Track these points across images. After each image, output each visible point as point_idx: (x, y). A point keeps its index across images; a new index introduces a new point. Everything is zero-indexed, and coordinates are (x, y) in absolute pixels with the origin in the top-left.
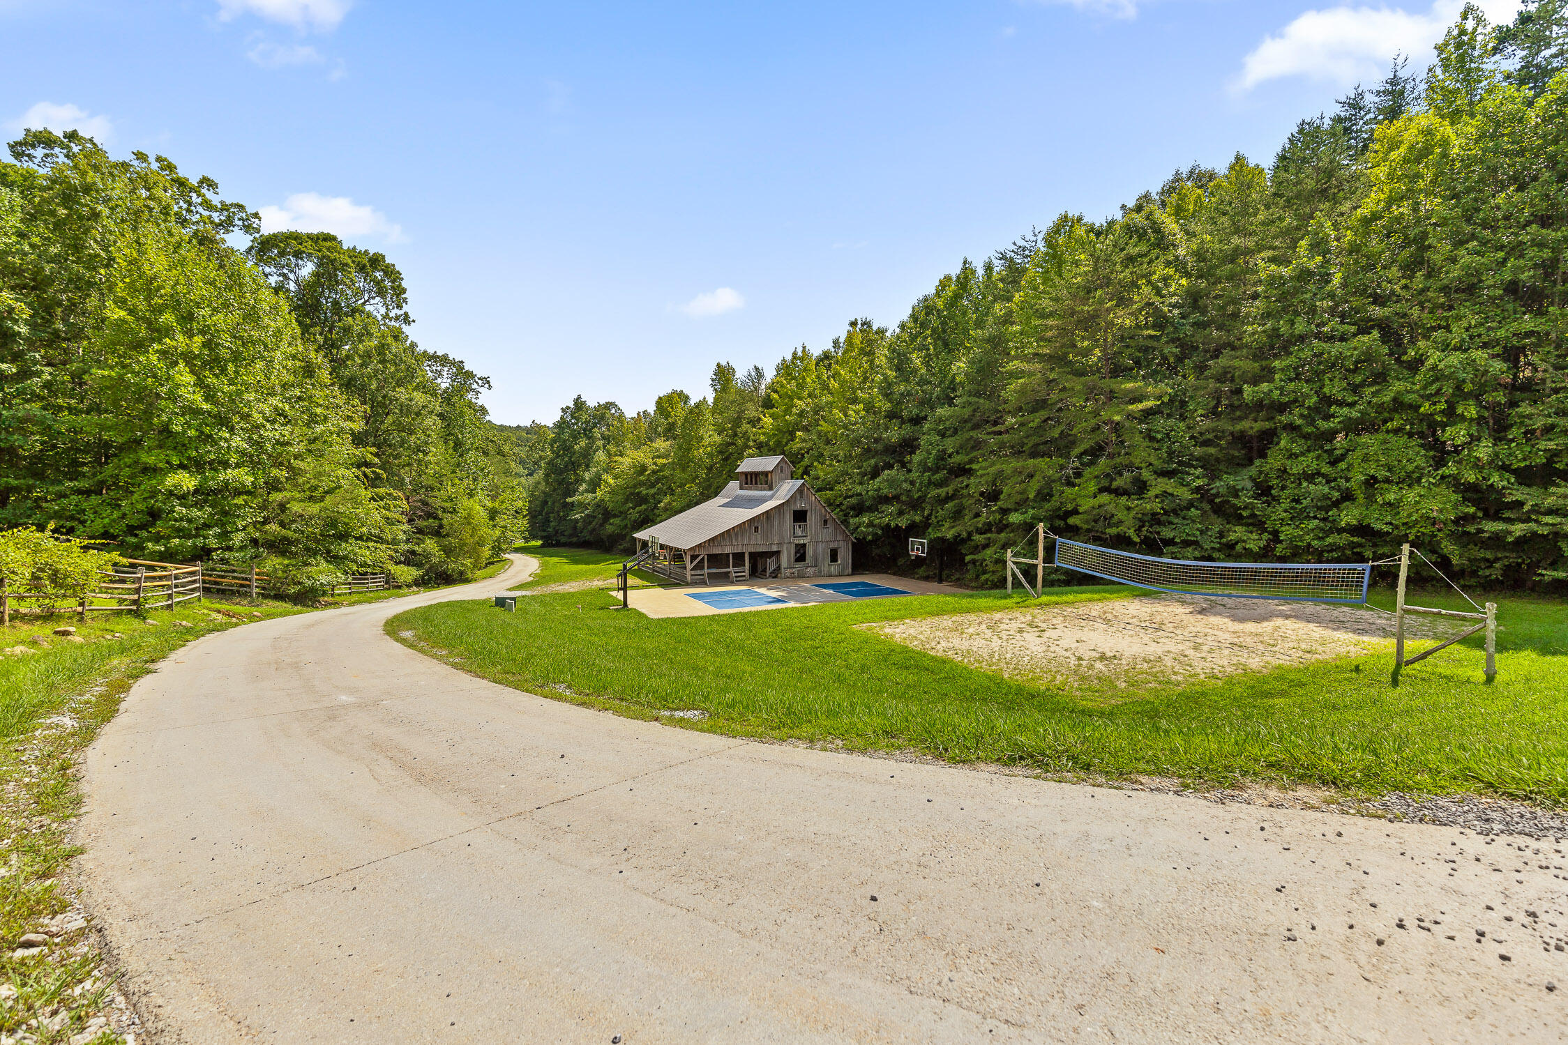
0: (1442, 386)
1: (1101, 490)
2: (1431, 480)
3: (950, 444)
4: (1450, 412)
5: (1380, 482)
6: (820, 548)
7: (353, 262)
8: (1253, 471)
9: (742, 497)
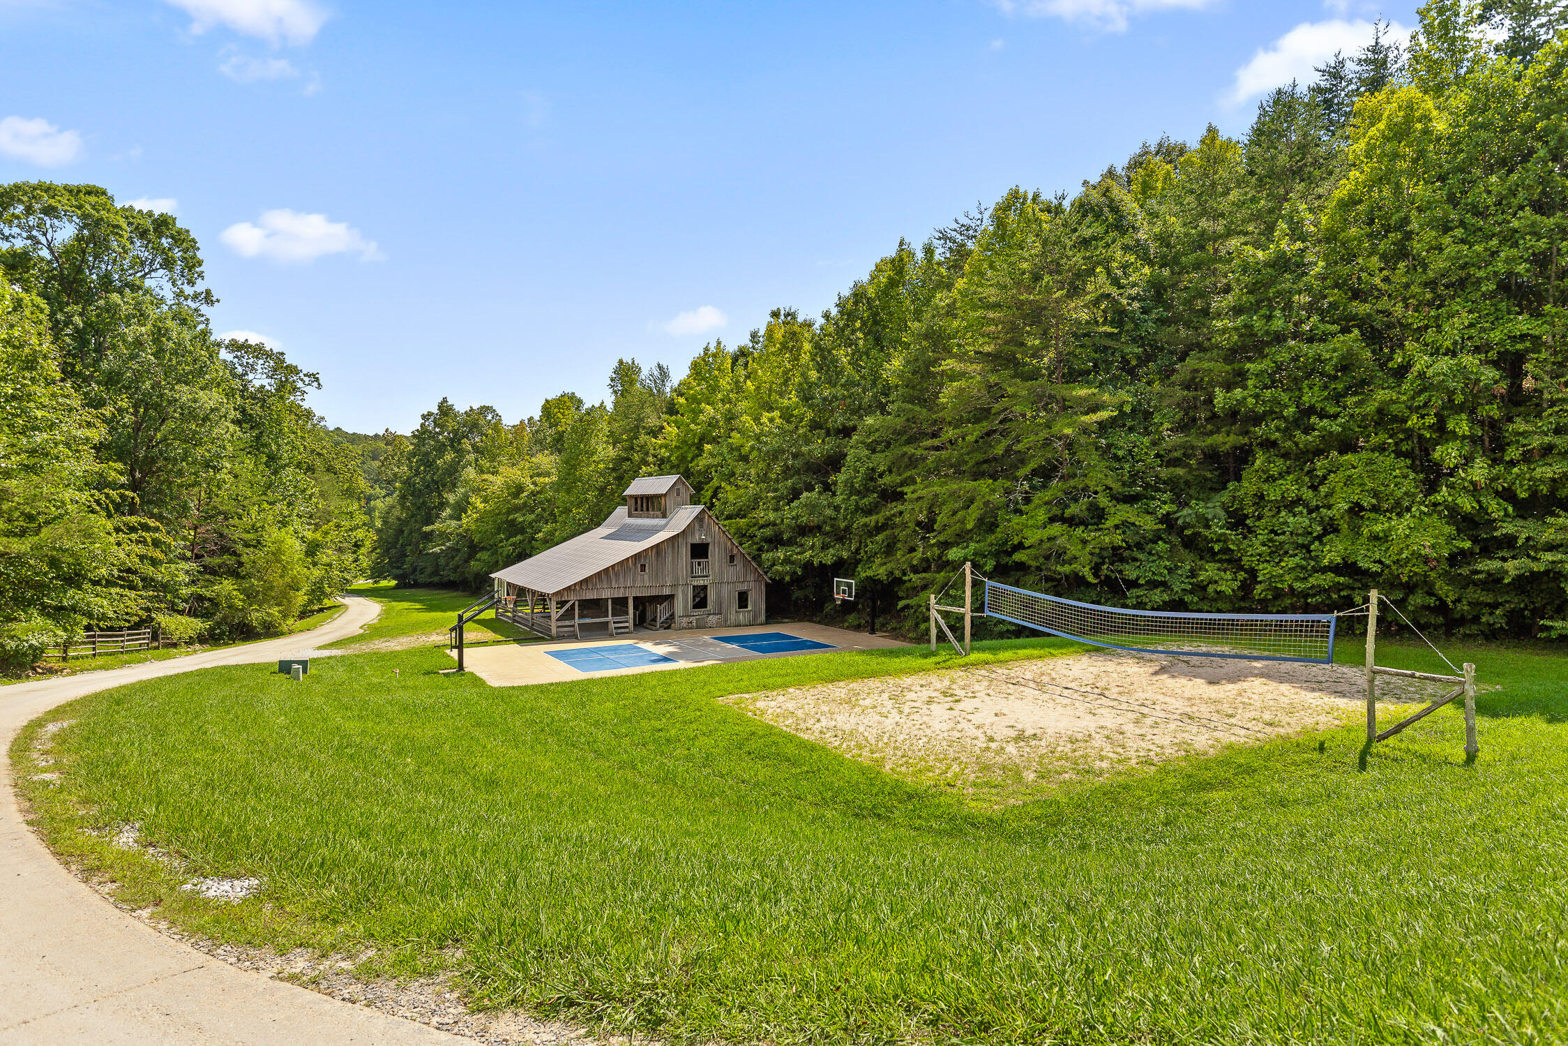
0: (1431, 396)
1: (1052, 520)
2: (1423, 508)
3: (881, 461)
4: (1440, 427)
5: (1366, 510)
6: (725, 590)
7: (130, 224)
8: (1225, 497)
9: (630, 526)
